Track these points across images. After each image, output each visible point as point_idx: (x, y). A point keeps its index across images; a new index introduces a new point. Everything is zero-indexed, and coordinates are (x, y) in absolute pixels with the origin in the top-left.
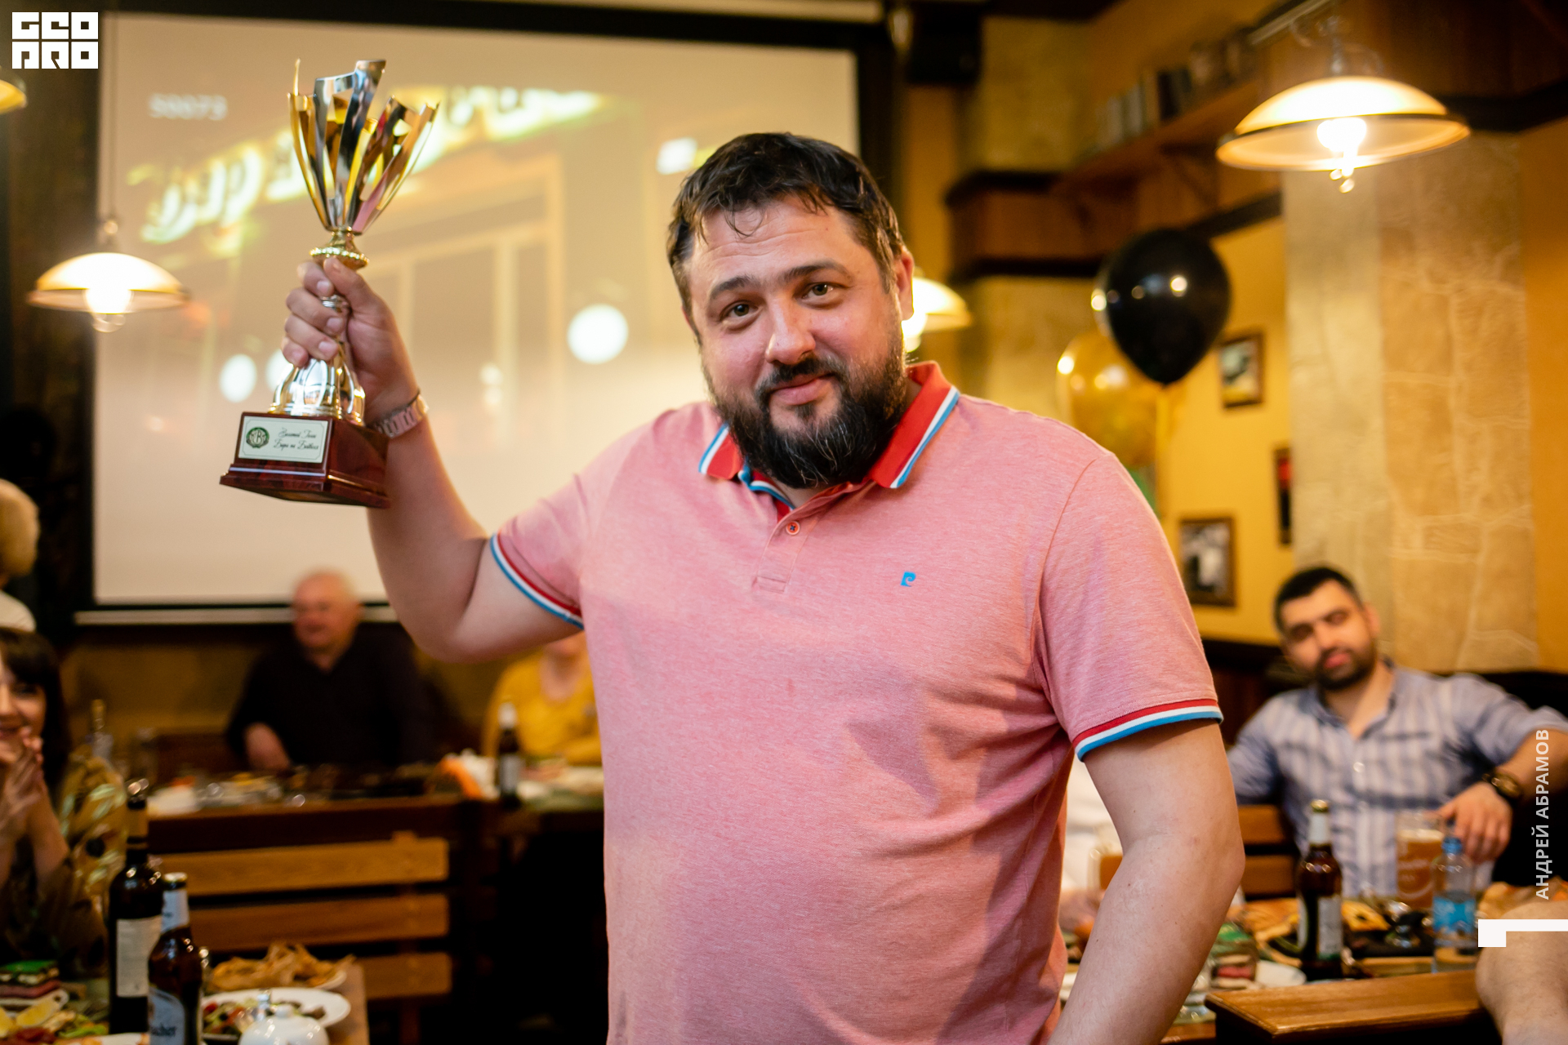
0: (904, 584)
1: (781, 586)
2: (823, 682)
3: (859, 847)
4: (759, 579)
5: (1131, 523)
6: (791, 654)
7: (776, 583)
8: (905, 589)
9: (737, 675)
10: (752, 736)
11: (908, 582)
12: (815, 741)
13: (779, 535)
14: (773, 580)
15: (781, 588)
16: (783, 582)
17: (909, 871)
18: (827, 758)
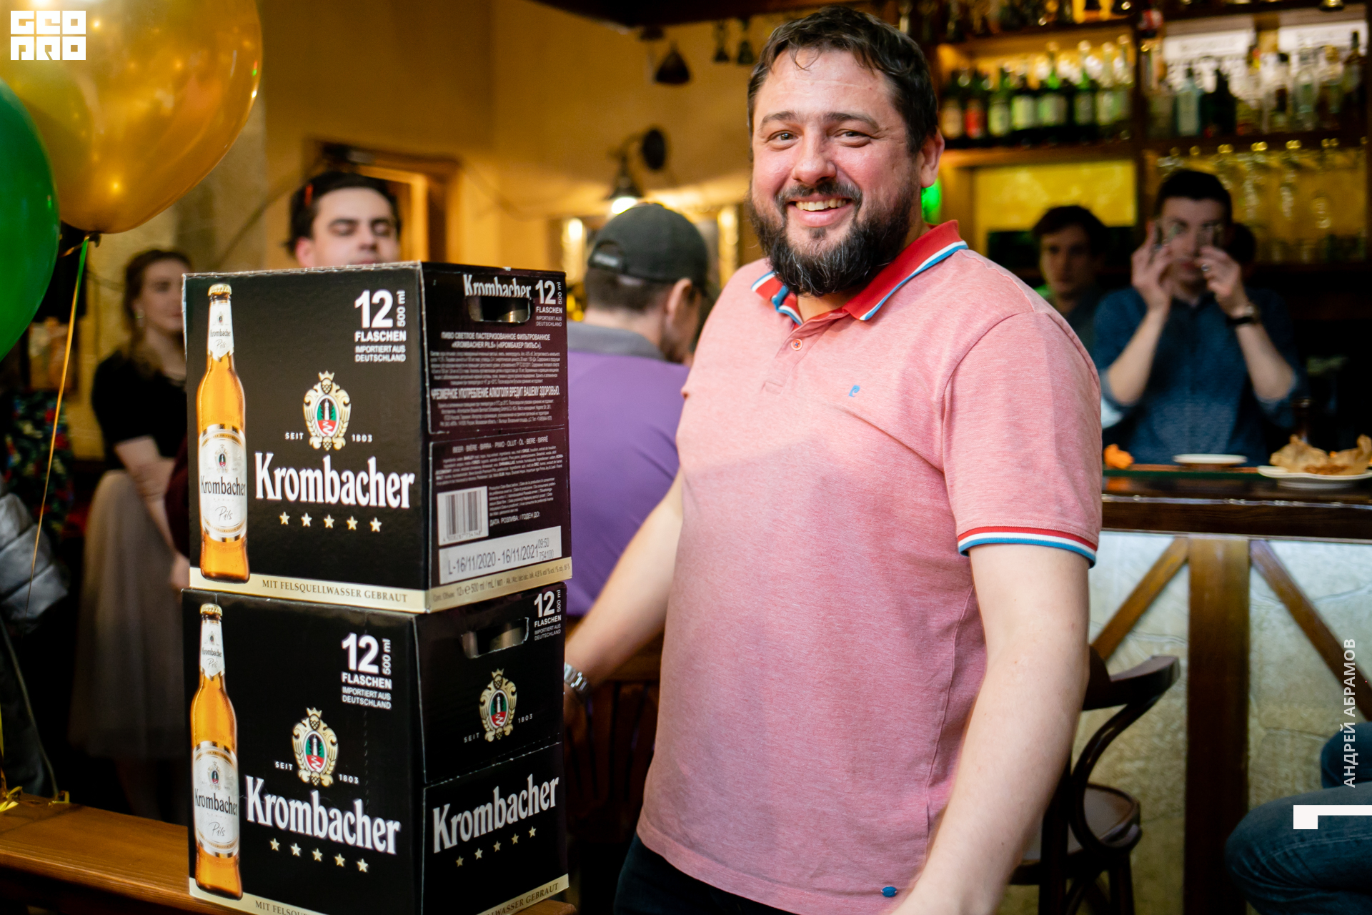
0: (851, 395)
1: (779, 389)
3: (799, 601)
4: (767, 384)
5: (1028, 370)
7: (776, 387)
13: (785, 349)
14: (775, 384)
15: (779, 391)
16: (781, 386)
17: (839, 626)
18: (783, 527)
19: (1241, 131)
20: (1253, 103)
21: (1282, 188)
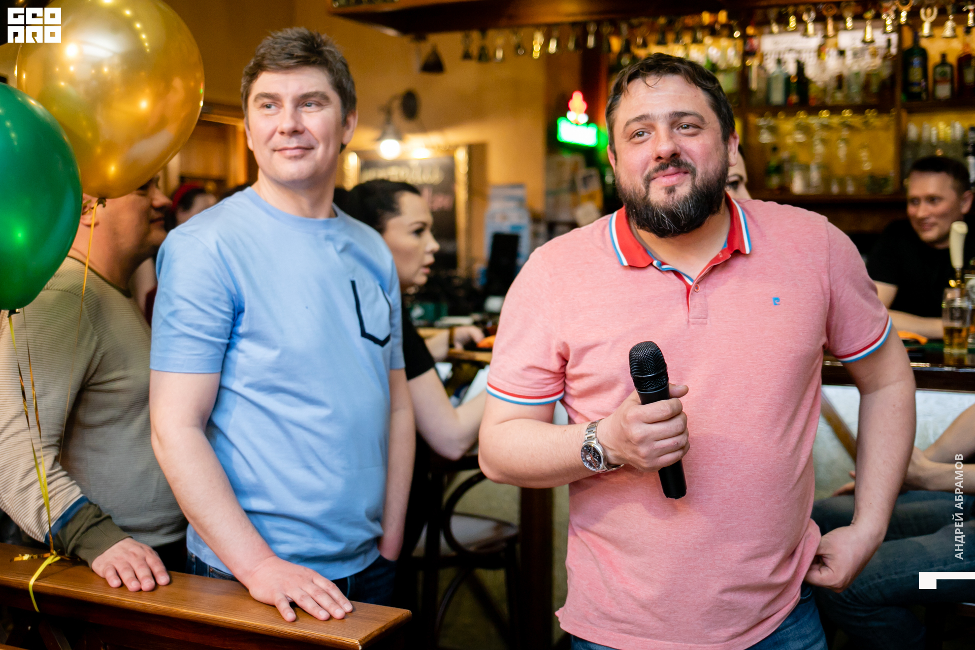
0: (775, 304)
1: (704, 321)
2: (753, 366)
4: (690, 320)
6: (730, 357)
7: (701, 320)
8: (777, 306)
9: (699, 376)
10: (722, 405)
11: (777, 303)
12: (759, 398)
14: (699, 318)
15: (705, 322)
16: (705, 318)
19: (813, 103)
20: (820, 84)
21: (839, 141)
